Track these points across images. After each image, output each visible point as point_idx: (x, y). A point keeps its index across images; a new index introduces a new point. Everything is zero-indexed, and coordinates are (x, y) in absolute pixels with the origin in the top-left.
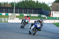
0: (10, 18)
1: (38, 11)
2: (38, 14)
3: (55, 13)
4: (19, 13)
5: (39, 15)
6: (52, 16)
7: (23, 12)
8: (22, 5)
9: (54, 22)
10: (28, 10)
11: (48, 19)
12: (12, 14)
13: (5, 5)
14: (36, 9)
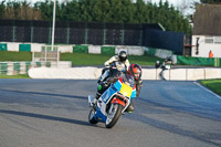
0: (37, 60)
1: (144, 33)
2: (143, 45)
3: (207, 41)
4: (71, 43)
5: (147, 49)
6: (197, 53)
7: (86, 38)
8: (82, 13)
9: (203, 78)
10: (105, 31)
11: (181, 64)
12: (43, 48)
13: (16, 13)
14: (136, 27)
